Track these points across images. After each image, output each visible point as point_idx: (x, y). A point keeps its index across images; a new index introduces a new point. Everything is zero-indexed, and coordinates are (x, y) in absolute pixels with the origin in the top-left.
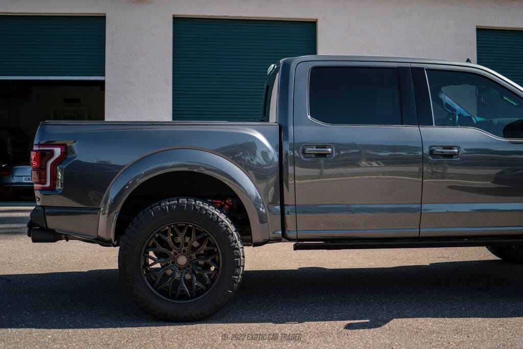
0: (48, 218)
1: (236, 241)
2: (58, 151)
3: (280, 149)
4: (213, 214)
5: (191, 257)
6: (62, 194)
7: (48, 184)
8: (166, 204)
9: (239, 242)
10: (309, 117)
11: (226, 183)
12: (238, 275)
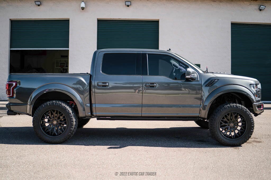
0: (11, 106)
1: (72, 116)
2: (14, 84)
3: (90, 83)
4: (64, 106)
5: (58, 122)
6: (16, 98)
7: (11, 95)
8: (48, 103)
9: (73, 117)
10: (101, 72)
11: (68, 95)
12: (73, 128)
